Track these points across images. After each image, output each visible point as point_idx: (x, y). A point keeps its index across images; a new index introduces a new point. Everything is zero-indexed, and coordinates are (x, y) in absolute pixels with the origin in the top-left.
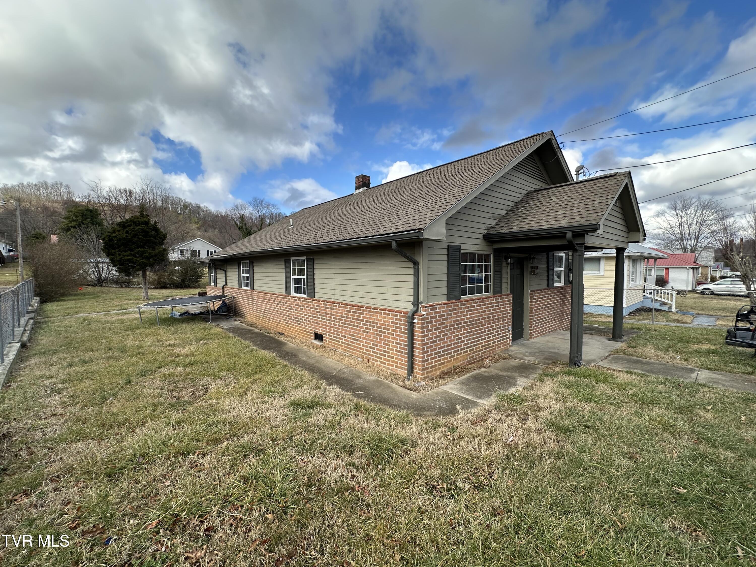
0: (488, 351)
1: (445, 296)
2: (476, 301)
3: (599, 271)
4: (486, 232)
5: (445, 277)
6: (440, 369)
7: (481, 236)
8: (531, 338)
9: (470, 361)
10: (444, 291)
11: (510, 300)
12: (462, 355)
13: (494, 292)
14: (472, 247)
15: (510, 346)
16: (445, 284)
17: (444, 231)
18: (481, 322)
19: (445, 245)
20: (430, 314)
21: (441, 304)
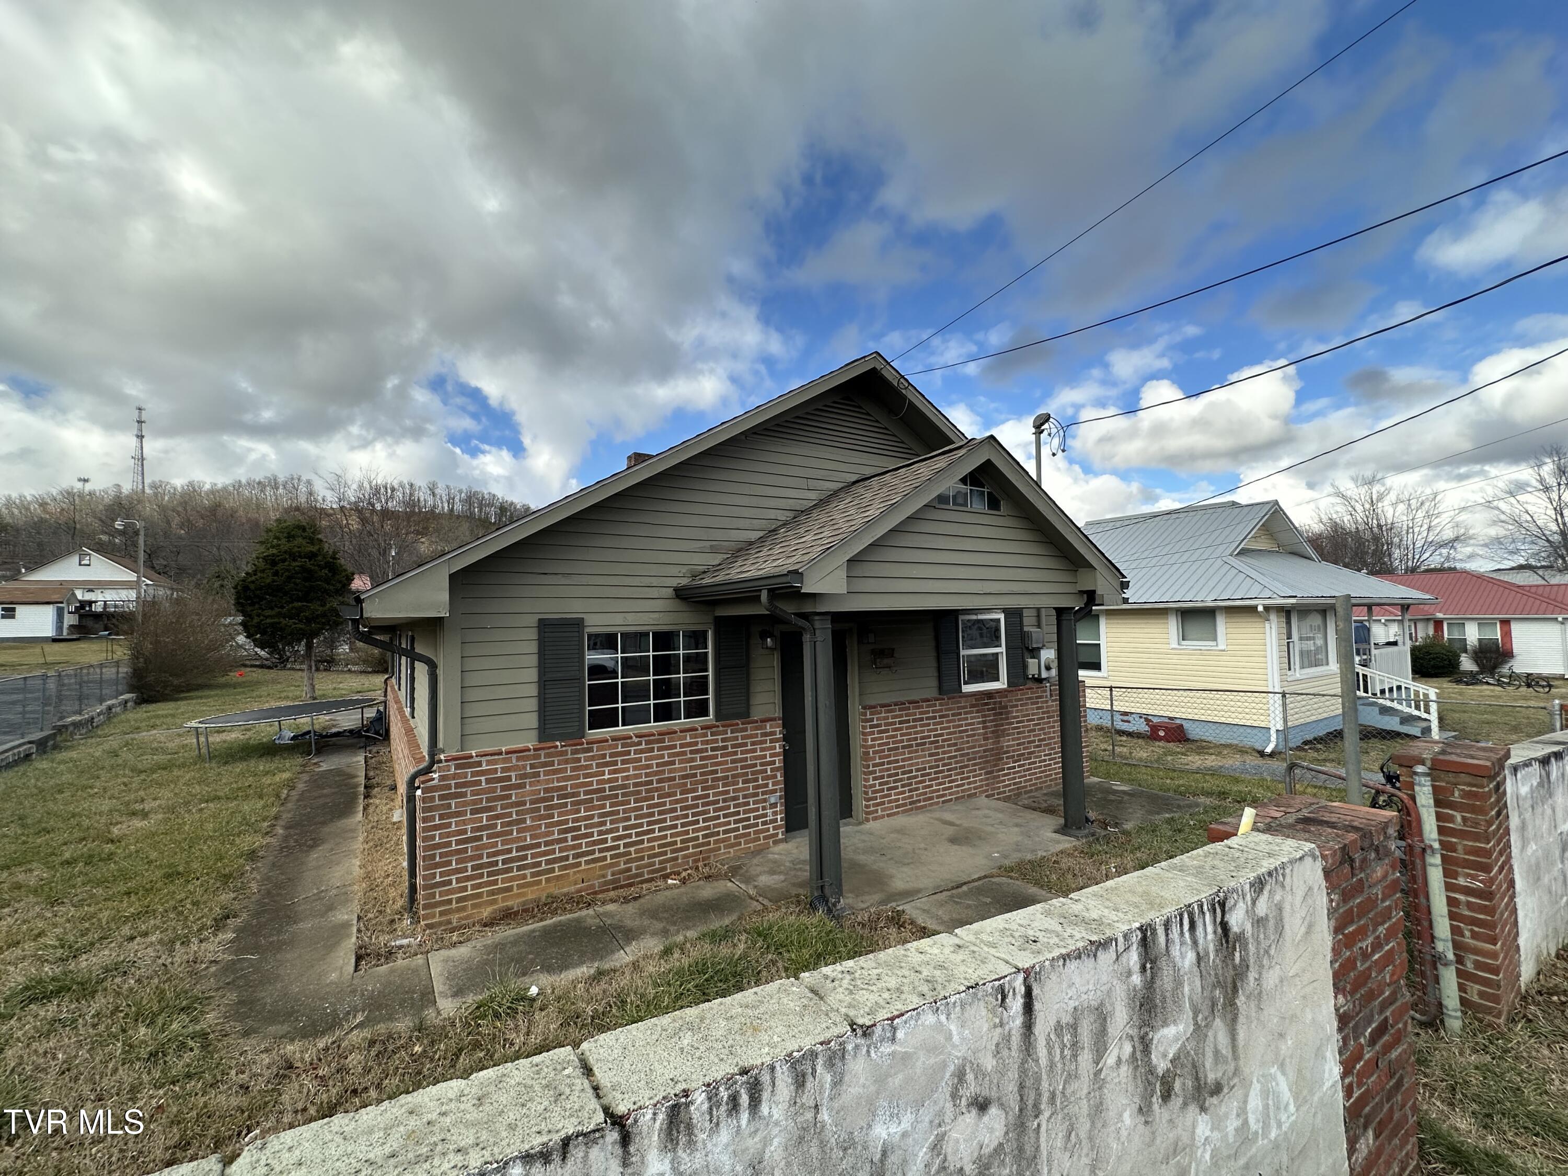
0: (685, 857)
1: (534, 734)
2: (635, 739)
3: (1215, 639)
4: (684, 582)
5: (533, 690)
6: (494, 902)
7: (670, 592)
8: (867, 820)
9: (613, 881)
10: (532, 720)
11: (774, 733)
12: (583, 867)
13: (718, 717)
14: (631, 619)
15: (775, 843)
16: (533, 704)
17: (445, 596)
18: (657, 789)
19: (533, 620)
20: (454, 776)
21: (501, 753)
